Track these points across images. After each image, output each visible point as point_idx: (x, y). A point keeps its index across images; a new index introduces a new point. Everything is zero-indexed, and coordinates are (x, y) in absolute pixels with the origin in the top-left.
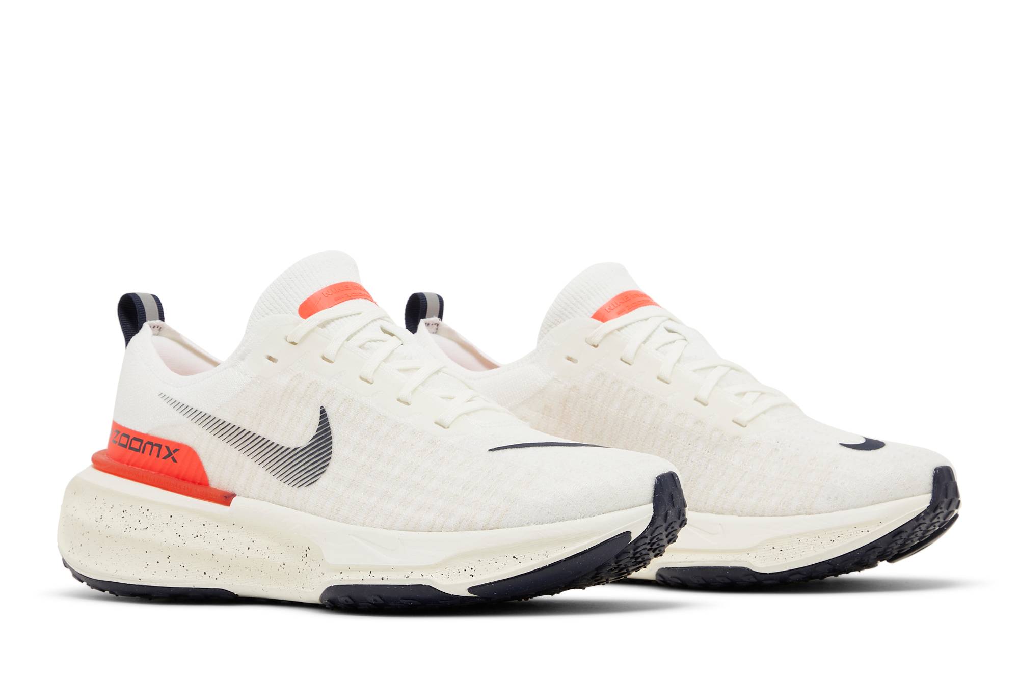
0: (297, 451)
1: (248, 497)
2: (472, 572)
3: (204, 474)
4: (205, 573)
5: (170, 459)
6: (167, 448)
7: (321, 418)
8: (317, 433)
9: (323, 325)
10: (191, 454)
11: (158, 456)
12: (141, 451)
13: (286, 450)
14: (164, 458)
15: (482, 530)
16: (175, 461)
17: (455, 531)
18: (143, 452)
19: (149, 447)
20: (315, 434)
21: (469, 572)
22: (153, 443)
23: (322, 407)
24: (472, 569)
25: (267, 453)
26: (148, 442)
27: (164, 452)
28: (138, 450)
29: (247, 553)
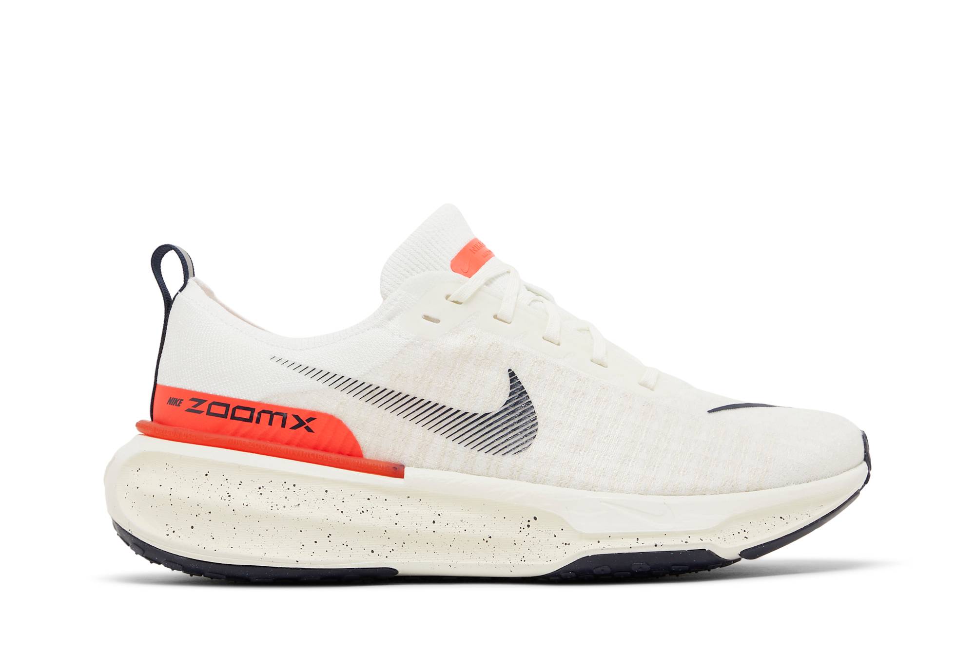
0: (488, 416)
1: (422, 467)
2: (745, 534)
3: (356, 444)
4: (373, 552)
5: (302, 429)
6: (297, 417)
7: (511, 381)
8: (510, 398)
9: (489, 283)
10: (334, 423)
11: (283, 426)
12: (254, 420)
13: (470, 417)
14: (294, 428)
15: (746, 491)
16: (309, 429)
17: (720, 494)
18: (258, 421)
19: (265, 417)
20: (507, 398)
21: (743, 534)
22: (272, 412)
23: (510, 370)
24: (745, 531)
25: (443, 420)
26: (263, 410)
27: (293, 422)
28: (250, 420)
29: (433, 527)
